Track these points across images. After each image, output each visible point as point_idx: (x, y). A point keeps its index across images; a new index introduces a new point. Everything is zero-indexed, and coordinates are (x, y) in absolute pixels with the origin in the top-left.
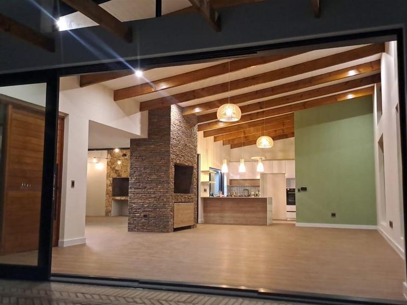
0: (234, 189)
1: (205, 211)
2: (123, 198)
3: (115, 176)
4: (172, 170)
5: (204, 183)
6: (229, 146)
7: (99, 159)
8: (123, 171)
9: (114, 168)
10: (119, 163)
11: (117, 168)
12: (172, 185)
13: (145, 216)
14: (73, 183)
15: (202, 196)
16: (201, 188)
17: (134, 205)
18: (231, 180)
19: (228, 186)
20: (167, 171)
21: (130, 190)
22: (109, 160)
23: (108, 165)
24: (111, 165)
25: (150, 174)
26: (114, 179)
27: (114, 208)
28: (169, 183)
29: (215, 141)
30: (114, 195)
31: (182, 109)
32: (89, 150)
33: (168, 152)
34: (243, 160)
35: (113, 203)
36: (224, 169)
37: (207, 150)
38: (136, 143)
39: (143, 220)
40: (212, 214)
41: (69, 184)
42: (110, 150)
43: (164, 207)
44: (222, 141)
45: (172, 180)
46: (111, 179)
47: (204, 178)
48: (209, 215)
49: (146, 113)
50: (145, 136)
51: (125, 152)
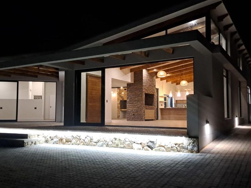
0: (178, 105)
1: (162, 114)
2: (125, 110)
3: (121, 99)
4: (144, 96)
5: (161, 102)
6: (176, 84)
7: (114, 91)
8: (125, 97)
9: (121, 96)
10: (123, 93)
11: (122, 96)
12: (144, 102)
13: (133, 115)
14: (107, 101)
15: (160, 108)
16: (160, 104)
17: (129, 110)
18: (176, 101)
19: (175, 103)
20: (142, 96)
21: (127, 104)
22: (118, 92)
23: (118, 94)
24: (119, 94)
25: (135, 98)
26: (121, 101)
27: (121, 114)
28: (142, 101)
29: (167, 82)
30: (121, 109)
31: (148, 70)
32: (112, 88)
33: (142, 88)
34: (179, 91)
35: (121, 112)
36: (171, 95)
37: (162, 87)
38: (129, 85)
39: (133, 116)
40: (165, 116)
41: (106, 101)
42: (119, 88)
43: (141, 111)
44: (171, 82)
45: (144, 100)
46: (119, 101)
47: (161, 99)
48: (163, 116)
49: (133, 73)
50: (133, 82)
51: (125, 88)
